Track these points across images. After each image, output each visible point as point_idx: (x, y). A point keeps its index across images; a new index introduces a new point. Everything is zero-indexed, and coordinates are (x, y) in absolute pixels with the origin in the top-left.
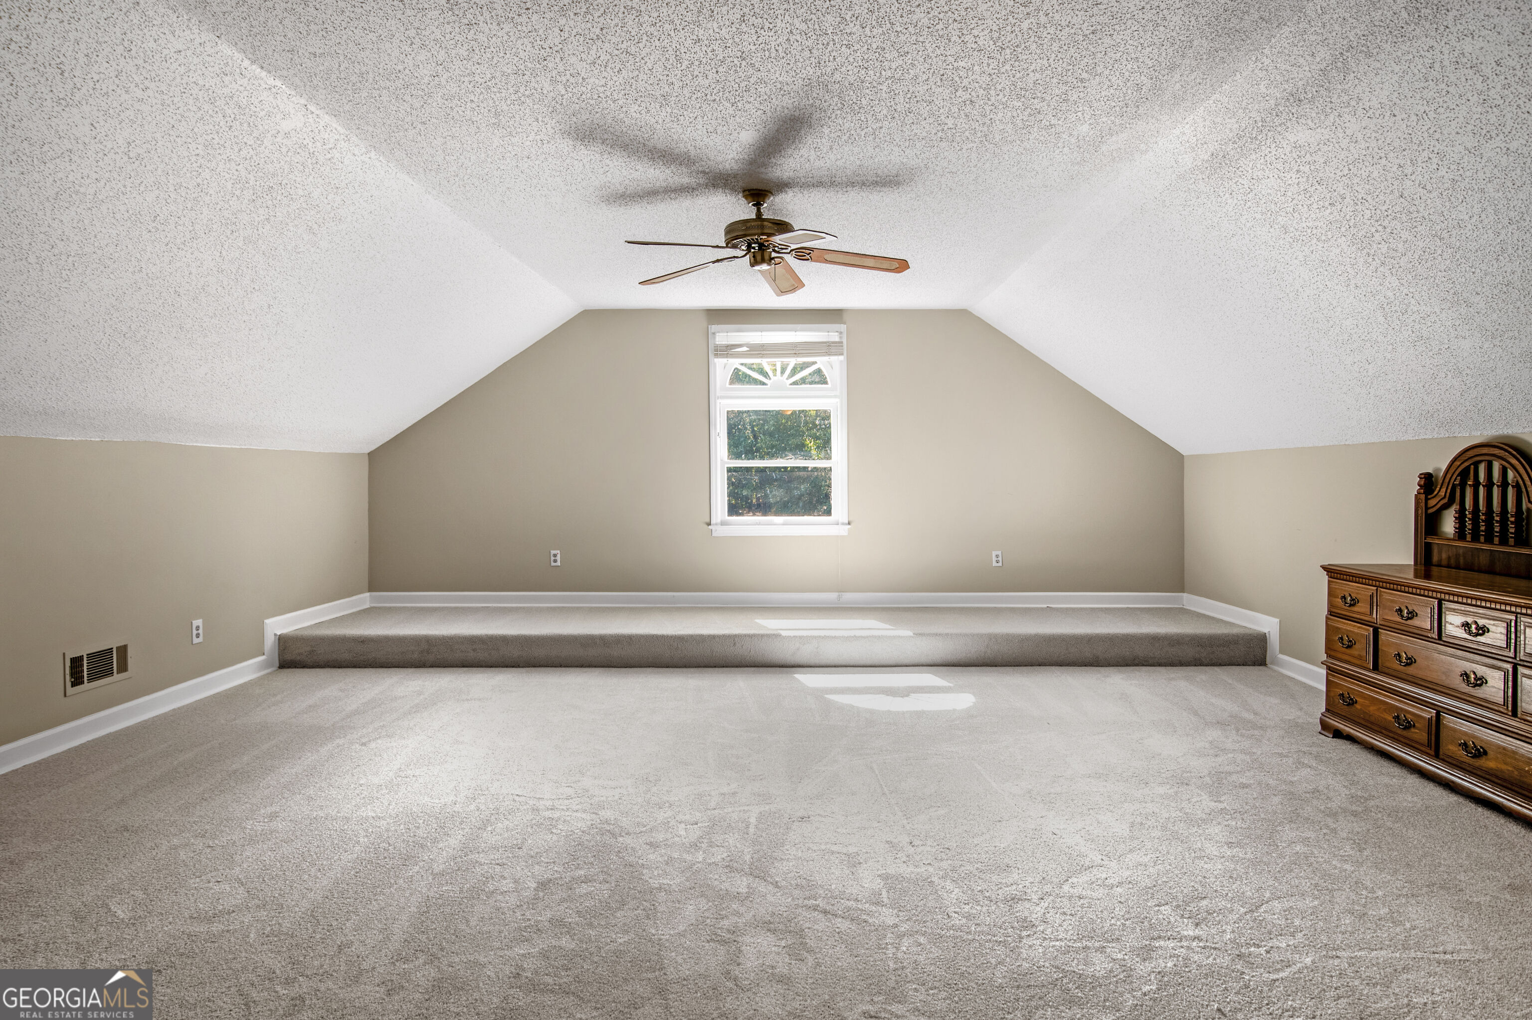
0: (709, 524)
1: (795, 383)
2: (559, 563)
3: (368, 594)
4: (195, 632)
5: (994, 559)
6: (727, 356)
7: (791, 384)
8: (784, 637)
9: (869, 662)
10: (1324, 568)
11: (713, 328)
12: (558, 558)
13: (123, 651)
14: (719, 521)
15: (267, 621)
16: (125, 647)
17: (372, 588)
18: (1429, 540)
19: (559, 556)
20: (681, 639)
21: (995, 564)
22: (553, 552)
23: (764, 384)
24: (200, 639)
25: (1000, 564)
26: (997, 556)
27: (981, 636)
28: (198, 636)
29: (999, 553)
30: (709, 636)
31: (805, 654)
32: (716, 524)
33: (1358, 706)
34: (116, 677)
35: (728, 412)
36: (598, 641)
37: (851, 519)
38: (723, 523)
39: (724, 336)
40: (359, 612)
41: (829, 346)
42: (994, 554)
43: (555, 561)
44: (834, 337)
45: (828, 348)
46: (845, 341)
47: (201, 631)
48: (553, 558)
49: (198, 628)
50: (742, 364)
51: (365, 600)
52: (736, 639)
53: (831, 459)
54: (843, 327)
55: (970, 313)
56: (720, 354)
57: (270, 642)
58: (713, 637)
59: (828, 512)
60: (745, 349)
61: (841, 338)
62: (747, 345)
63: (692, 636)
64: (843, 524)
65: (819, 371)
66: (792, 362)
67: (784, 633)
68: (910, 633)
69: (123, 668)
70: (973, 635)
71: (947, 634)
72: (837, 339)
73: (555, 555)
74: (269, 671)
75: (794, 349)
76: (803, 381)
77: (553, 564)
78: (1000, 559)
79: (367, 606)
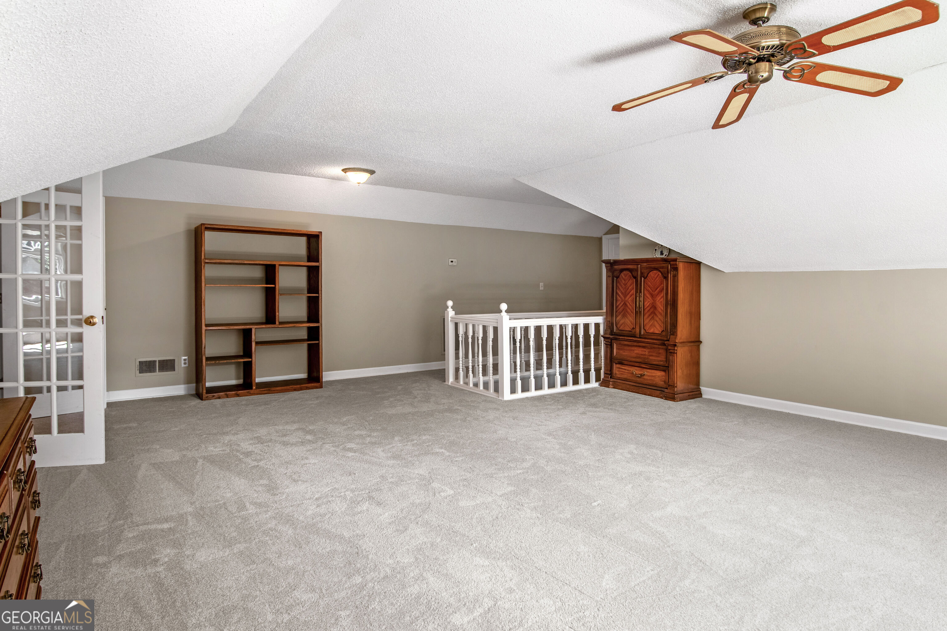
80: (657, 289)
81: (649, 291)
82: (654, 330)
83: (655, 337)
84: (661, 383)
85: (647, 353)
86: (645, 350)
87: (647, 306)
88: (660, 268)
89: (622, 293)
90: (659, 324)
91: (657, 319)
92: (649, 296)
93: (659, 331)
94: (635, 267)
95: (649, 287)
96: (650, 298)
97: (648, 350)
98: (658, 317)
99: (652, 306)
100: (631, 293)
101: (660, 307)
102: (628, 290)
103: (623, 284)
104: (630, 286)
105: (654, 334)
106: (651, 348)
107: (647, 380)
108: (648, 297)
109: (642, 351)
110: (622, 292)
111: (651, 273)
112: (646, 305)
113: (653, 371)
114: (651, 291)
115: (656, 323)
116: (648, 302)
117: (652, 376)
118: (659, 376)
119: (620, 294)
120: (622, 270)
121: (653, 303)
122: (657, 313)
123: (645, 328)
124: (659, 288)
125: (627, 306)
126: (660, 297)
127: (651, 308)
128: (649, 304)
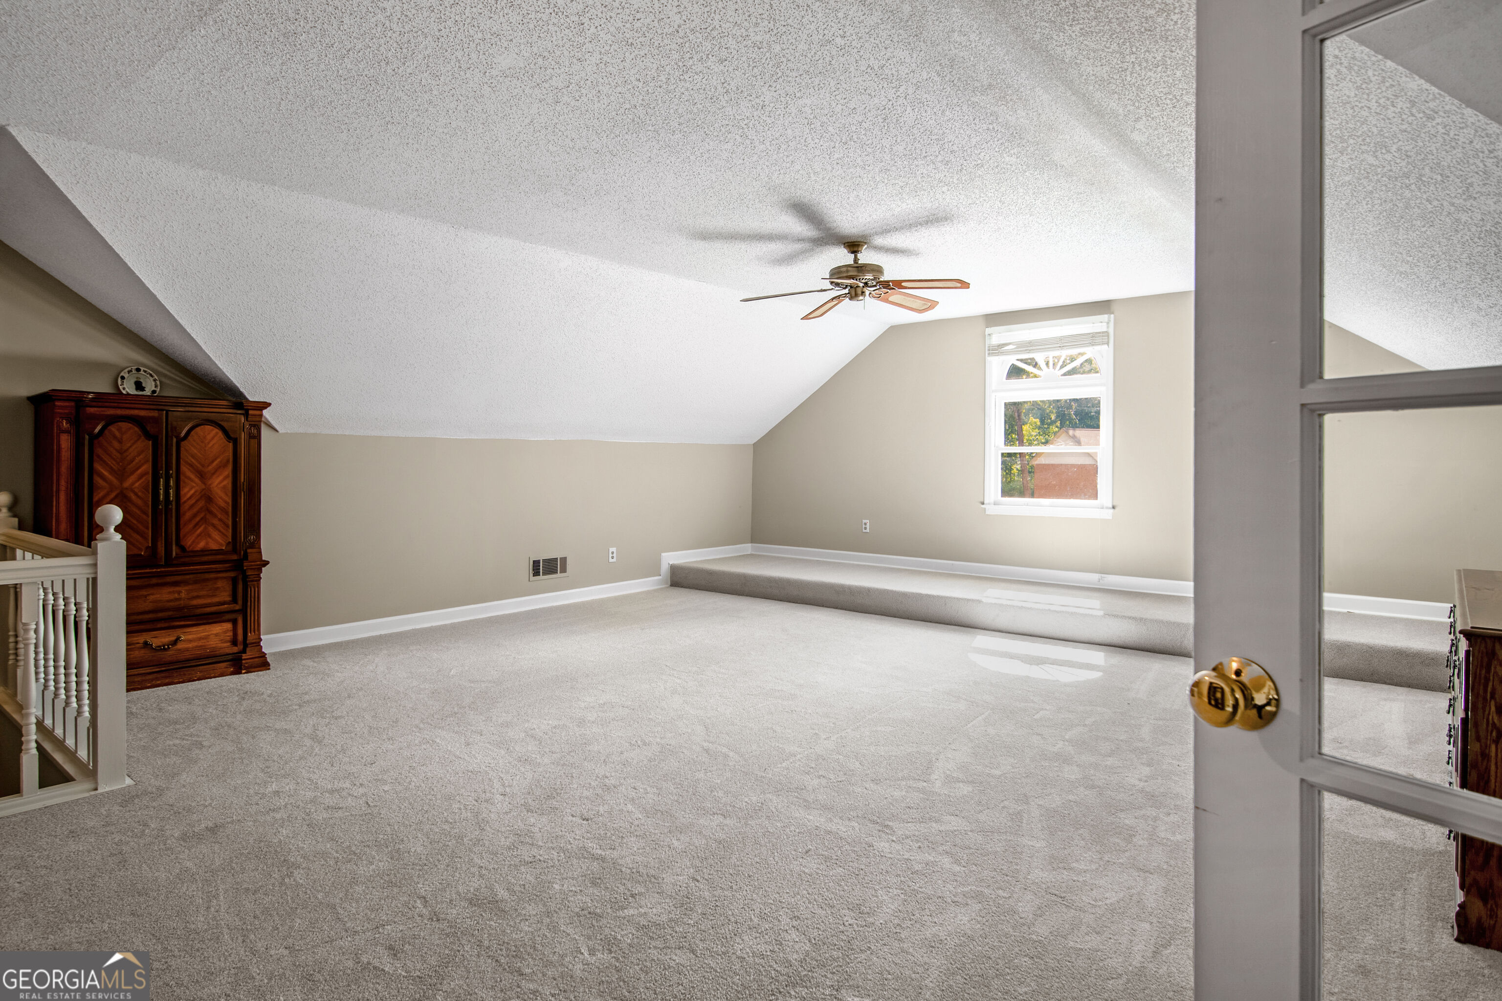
0: (983, 503)
1: (1064, 375)
2: (868, 530)
3: (750, 545)
4: (611, 555)
6: (998, 354)
7: (1062, 375)
11: (988, 331)
12: (868, 526)
13: (564, 560)
14: (992, 501)
15: (663, 554)
16: (565, 558)
17: (753, 541)
19: (868, 524)
22: (864, 521)
23: (1035, 376)
24: (614, 560)
28: (613, 558)
32: (989, 504)
34: (559, 575)
35: (1004, 403)
37: (1114, 504)
38: (996, 503)
39: (998, 335)
40: (743, 556)
41: (1093, 337)
43: (866, 528)
44: (1102, 328)
45: (1094, 339)
46: (1111, 331)
47: (615, 555)
48: (864, 526)
49: (613, 553)
50: (1017, 360)
51: (748, 548)
53: (1099, 445)
54: (1110, 317)
56: (992, 353)
57: (665, 568)
59: (1095, 496)
60: (1013, 347)
61: (1106, 327)
62: (1016, 343)
64: (1107, 508)
65: (1089, 361)
66: (1065, 353)
69: (564, 570)
72: (1105, 330)
73: (865, 524)
74: (663, 586)
75: (1062, 342)
76: (1073, 371)
77: (864, 531)
79: (749, 553)
80: (213, 462)
81: (191, 465)
82: (207, 543)
83: (211, 558)
84: (227, 648)
85: (183, 595)
86: (178, 589)
87: (189, 495)
88: (222, 421)
89: (112, 471)
90: (220, 531)
91: (215, 522)
92: (192, 476)
93: (221, 545)
94: (155, 414)
95: (193, 457)
96: (197, 480)
97: (187, 588)
98: (215, 516)
99: (201, 497)
100: (139, 471)
101: (221, 498)
102: (134, 463)
103: (116, 450)
104: (139, 455)
105: (205, 552)
106: (196, 582)
107: (187, 650)
108: (189, 478)
109: (170, 593)
110: (111, 468)
111: (198, 429)
112: (185, 494)
113: (201, 628)
114: (198, 465)
115: (211, 529)
116: (191, 489)
117: (200, 639)
118: (216, 635)
119: (106, 473)
120: (111, 420)
121: (203, 490)
122: (213, 509)
123: (183, 543)
124: (219, 460)
125: (130, 501)
126: (221, 478)
127: (197, 501)
128: (192, 492)
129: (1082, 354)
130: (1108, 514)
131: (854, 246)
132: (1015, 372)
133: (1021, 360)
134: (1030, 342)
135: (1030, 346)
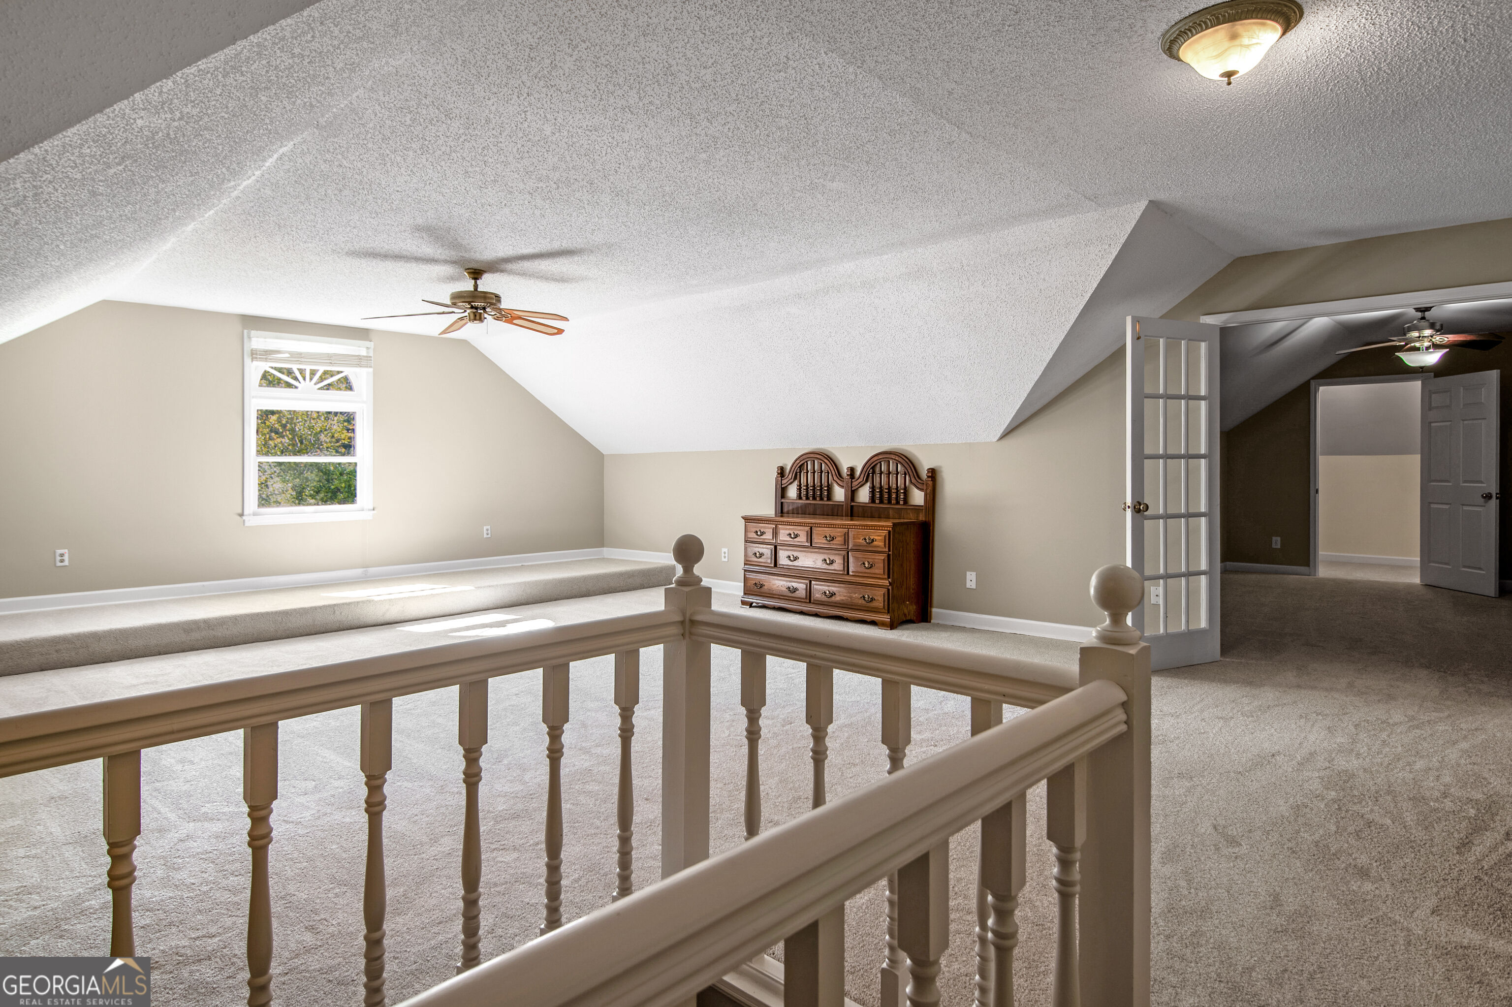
0: (242, 515)
1: (322, 388)
5: (485, 532)
6: (265, 360)
7: (319, 389)
8: (376, 602)
9: (441, 613)
10: (743, 518)
11: (249, 333)
12: (66, 557)
14: (251, 512)
18: (782, 500)
20: (286, 613)
21: (485, 536)
23: (296, 387)
25: (489, 536)
26: (487, 530)
27: (520, 584)
29: (489, 527)
30: (311, 608)
31: (393, 613)
32: (249, 515)
33: (765, 587)
35: (258, 410)
36: (202, 624)
37: (376, 505)
38: (255, 514)
39: (260, 341)
41: (360, 359)
42: (485, 528)
43: (62, 561)
44: (363, 352)
45: (360, 361)
46: (372, 356)
48: (59, 558)
50: (272, 368)
52: (336, 608)
53: (355, 455)
54: (371, 344)
55: (469, 343)
56: (260, 358)
58: (315, 609)
59: (354, 501)
60: (287, 355)
61: (368, 352)
62: (289, 353)
63: (295, 610)
64: (369, 510)
65: (345, 379)
66: (322, 370)
67: (376, 599)
68: (472, 588)
70: (514, 584)
71: (497, 585)
72: (366, 354)
73: (62, 555)
75: (327, 359)
76: (328, 387)
77: (59, 564)
78: (489, 532)
129: (339, 372)
130: (368, 515)
131: (476, 274)
132: (269, 380)
133: (275, 369)
134: (301, 354)
135: (298, 357)
